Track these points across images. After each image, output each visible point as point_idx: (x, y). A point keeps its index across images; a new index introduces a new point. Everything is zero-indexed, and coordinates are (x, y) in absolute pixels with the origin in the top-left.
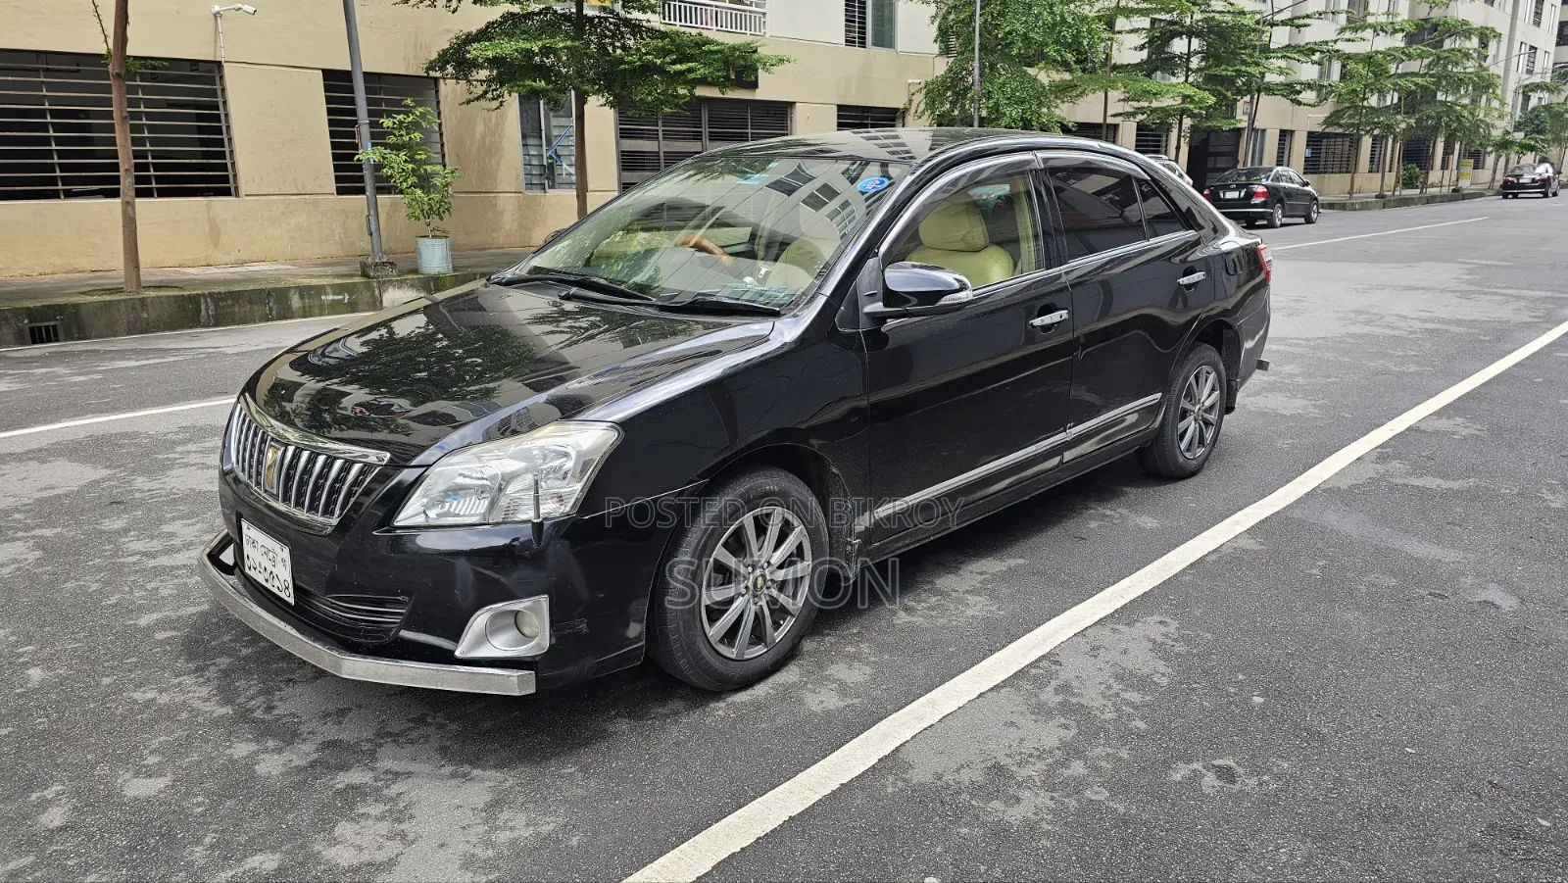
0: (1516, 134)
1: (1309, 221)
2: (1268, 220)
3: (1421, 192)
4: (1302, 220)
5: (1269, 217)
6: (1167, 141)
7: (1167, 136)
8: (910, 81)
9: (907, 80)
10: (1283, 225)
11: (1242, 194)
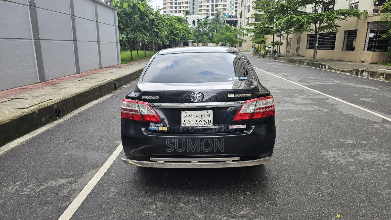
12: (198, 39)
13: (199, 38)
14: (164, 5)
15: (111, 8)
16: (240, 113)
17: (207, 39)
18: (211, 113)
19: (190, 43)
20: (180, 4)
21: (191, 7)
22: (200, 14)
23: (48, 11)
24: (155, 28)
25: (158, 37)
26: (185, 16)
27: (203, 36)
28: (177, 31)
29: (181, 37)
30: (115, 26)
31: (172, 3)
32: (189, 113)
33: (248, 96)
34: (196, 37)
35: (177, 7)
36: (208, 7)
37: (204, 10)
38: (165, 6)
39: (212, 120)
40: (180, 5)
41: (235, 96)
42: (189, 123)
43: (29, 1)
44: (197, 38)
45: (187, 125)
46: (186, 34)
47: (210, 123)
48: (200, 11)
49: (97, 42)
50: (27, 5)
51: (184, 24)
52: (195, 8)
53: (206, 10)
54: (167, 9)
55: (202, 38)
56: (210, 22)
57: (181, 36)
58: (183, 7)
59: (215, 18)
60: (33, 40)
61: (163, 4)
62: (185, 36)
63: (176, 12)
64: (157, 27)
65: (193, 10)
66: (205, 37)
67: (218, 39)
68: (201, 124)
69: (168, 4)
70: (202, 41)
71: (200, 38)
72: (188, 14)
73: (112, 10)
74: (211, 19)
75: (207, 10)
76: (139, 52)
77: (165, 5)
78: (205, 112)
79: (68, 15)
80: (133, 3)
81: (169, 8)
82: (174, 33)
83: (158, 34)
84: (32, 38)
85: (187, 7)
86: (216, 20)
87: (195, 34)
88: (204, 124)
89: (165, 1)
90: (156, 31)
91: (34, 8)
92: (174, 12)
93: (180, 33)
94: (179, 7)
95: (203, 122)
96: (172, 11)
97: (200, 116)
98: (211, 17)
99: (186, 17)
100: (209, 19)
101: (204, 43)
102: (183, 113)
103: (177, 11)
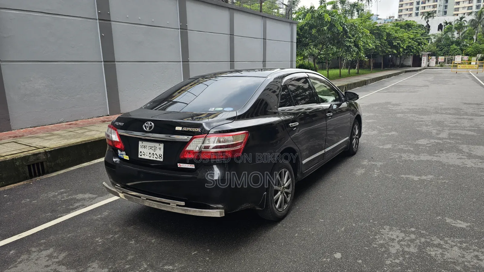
12: (441, 50)
13: (443, 49)
14: (399, 7)
15: (288, 22)
16: (187, 149)
17: (458, 50)
18: (162, 146)
19: (424, 56)
20: (425, 3)
21: (442, 6)
22: (456, 14)
23: (201, 32)
24: (347, 41)
25: (349, 52)
26: (425, 19)
27: (451, 46)
28: (399, 42)
29: (404, 50)
30: (292, 42)
31: (413, 2)
32: (145, 143)
33: (197, 131)
34: (438, 48)
35: (419, 8)
36: (470, 3)
37: (464, 8)
38: (401, 8)
39: (162, 155)
40: (424, 5)
41: (182, 129)
42: (144, 155)
43: (180, 25)
44: (441, 48)
45: (143, 157)
46: (414, 45)
47: (160, 158)
48: (457, 10)
49: (262, 62)
50: (179, 29)
51: (415, 31)
52: (448, 6)
53: (466, 8)
54: (404, 12)
55: (449, 48)
56: (466, 24)
57: (405, 48)
58: (429, 7)
59: (474, 19)
60: (181, 63)
61: (398, 5)
62: (413, 48)
63: (417, 14)
64: (350, 40)
65: (445, 10)
66: (454, 46)
67: (472, 49)
68: (153, 158)
69: (406, 5)
70: (448, 52)
71: (446, 49)
72: (430, 17)
73: (289, 24)
74: (468, 20)
75: (469, 7)
76: (341, 70)
77: (402, 6)
78: (157, 145)
79: (225, 35)
80: (318, 13)
81: (407, 10)
82: (394, 44)
83: (350, 49)
84: (180, 60)
85: (435, 6)
86: (478, 21)
87: (437, 44)
88: (156, 158)
89: (403, 1)
90: (346, 45)
91: (185, 31)
92: (414, 15)
93: (403, 43)
94: (423, 7)
95: (155, 156)
96: (411, 14)
97: (153, 148)
98: (468, 18)
99: (427, 20)
100: (465, 21)
101: (452, 55)
102: (140, 143)
103: (419, 14)
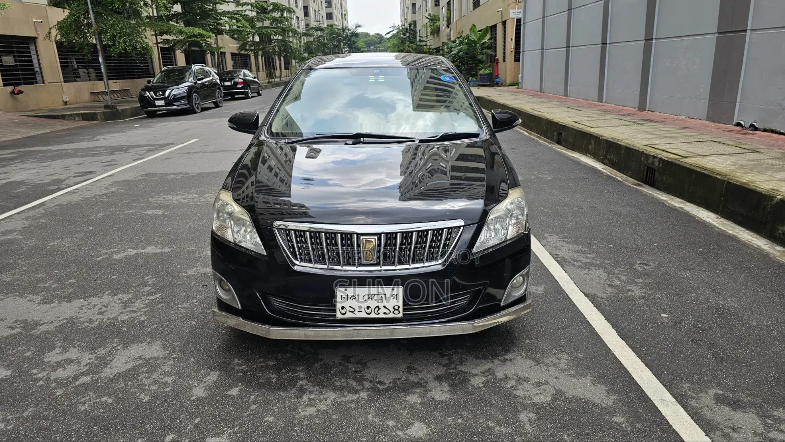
0: (304, 54)
1: (259, 95)
2: (245, 95)
3: (280, 80)
4: (256, 94)
5: (246, 93)
6: (175, 57)
7: (174, 54)
8: (34, 20)
9: (32, 19)
10: (252, 97)
11: (232, 83)
